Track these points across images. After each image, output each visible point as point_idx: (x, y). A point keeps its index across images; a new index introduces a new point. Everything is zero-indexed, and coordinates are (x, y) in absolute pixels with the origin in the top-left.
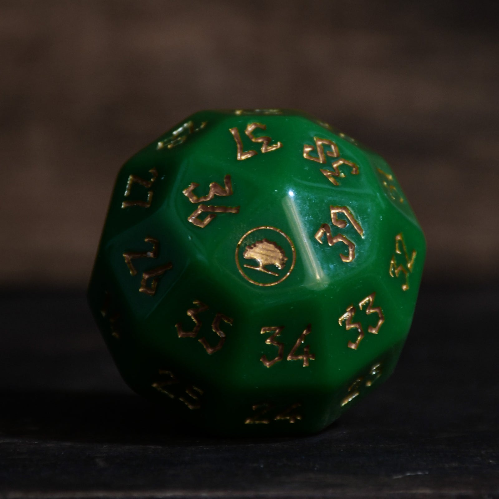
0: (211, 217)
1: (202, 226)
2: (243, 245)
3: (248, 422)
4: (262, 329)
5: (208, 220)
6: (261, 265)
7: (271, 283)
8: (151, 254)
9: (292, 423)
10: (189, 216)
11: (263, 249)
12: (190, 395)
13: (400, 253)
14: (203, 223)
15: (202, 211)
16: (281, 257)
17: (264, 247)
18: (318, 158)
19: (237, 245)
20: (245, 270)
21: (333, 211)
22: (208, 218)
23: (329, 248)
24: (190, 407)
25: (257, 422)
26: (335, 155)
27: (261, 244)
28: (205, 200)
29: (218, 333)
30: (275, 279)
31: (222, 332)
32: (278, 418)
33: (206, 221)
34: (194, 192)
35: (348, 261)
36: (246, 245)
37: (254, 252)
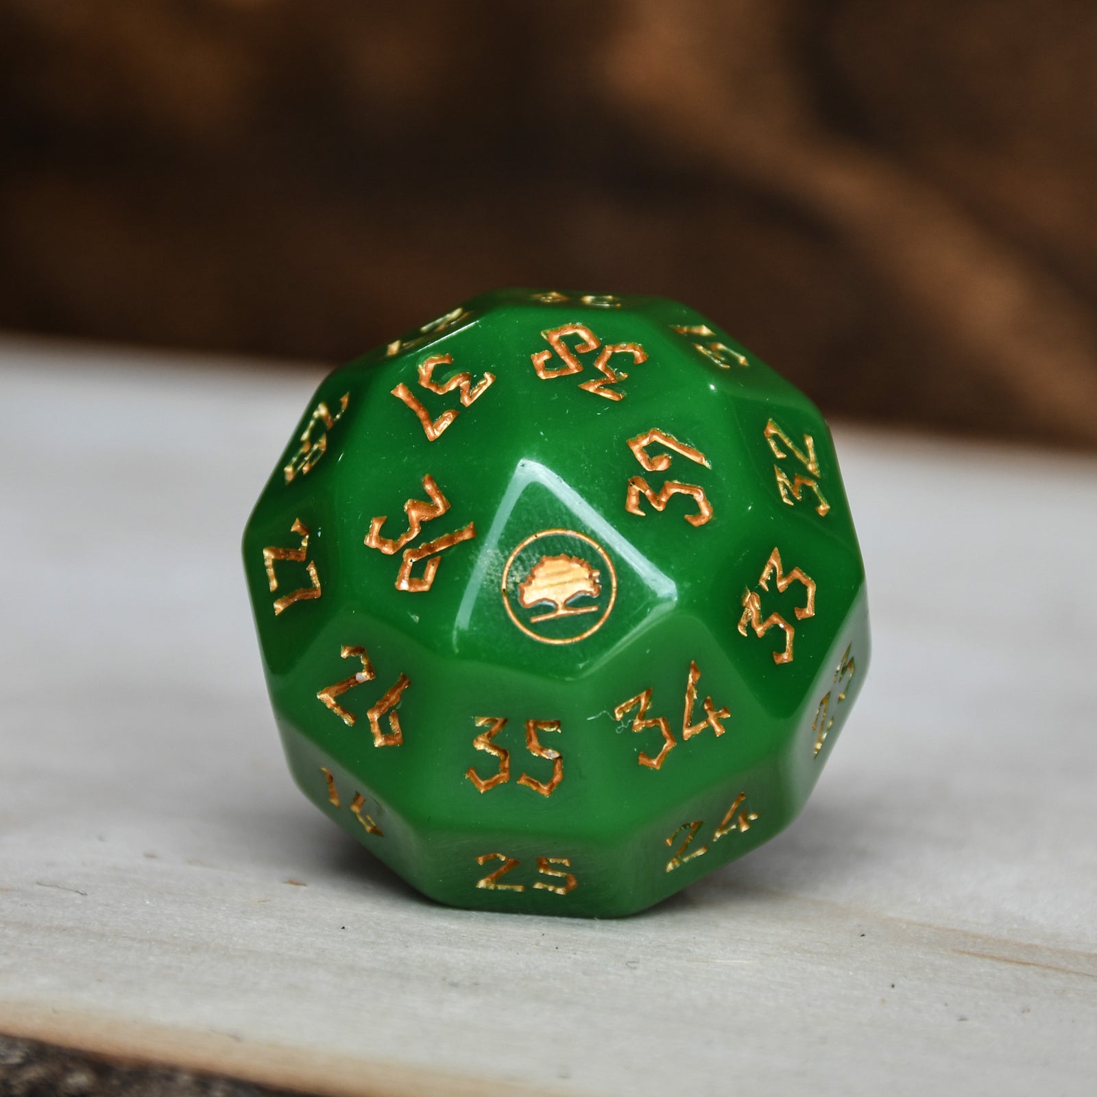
0: (433, 565)
1: (426, 588)
2: (511, 586)
3: (670, 867)
4: (616, 711)
5: (431, 571)
6: (560, 606)
7: (591, 627)
8: (363, 676)
9: (746, 831)
10: (395, 581)
11: (548, 576)
12: (550, 874)
13: (785, 456)
14: (426, 581)
15: (414, 560)
16: (587, 576)
17: (550, 571)
18: (567, 368)
19: (502, 591)
20: (535, 628)
21: (636, 449)
22: (429, 569)
23: (660, 517)
24: (560, 891)
25: (686, 860)
26: (593, 345)
27: (541, 569)
28: (408, 540)
29: (544, 755)
30: (596, 617)
31: (550, 751)
32: (718, 835)
33: (427, 575)
34: (384, 535)
35: (703, 521)
36: (515, 584)
37: (537, 588)
